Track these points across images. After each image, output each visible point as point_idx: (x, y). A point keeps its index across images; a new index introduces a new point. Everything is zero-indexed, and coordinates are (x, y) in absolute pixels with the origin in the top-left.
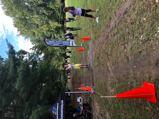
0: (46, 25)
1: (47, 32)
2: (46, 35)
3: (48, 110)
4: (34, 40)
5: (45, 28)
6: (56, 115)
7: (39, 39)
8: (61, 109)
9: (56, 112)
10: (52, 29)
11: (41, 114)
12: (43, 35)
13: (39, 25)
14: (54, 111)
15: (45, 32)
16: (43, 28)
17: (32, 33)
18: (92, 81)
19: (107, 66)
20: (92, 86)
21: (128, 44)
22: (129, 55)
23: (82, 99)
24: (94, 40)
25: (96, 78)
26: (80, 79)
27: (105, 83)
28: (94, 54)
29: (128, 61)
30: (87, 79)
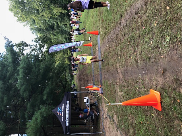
0: (49, 10)
1: (49, 19)
2: (48, 23)
3: (53, 110)
4: (34, 28)
5: (46, 15)
6: (62, 116)
7: (39, 27)
8: (66, 110)
9: (61, 113)
10: (55, 16)
11: (45, 116)
12: (45, 23)
13: (40, 10)
14: (59, 111)
15: (47, 19)
16: (45, 14)
17: (32, 20)
18: (100, 80)
19: (116, 67)
20: (100, 86)
21: (138, 47)
22: (139, 60)
23: (89, 99)
24: (104, 36)
25: (105, 78)
26: (88, 76)
27: (113, 85)
28: (103, 51)
29: (137, 65)
30: (95, 78)
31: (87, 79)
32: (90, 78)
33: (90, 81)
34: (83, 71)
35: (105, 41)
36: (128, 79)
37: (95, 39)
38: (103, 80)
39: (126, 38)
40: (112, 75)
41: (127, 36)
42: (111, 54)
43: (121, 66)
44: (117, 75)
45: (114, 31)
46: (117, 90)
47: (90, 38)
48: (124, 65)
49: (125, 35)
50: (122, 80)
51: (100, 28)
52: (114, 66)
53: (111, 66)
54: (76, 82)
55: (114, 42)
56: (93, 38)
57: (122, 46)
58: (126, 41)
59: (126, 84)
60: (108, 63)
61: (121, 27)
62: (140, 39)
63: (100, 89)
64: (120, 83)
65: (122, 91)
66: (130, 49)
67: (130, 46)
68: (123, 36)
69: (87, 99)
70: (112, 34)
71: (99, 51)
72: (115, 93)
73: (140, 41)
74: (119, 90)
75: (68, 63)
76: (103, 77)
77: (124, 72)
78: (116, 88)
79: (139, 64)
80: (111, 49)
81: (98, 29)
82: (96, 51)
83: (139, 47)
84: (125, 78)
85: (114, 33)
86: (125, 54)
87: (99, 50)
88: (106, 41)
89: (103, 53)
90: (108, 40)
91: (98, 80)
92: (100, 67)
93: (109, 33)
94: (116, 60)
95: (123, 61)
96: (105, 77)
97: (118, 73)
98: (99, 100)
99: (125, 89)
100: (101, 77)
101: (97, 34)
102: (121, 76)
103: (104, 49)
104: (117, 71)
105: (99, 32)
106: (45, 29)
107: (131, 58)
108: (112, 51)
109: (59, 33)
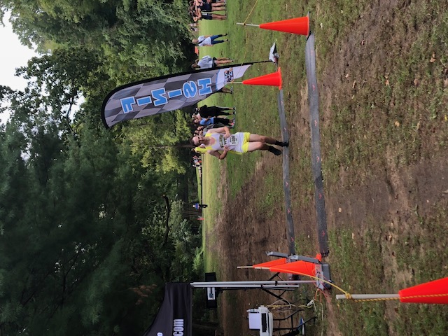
18: (320, 232)
19: (384, 164)
20: (319, 255)
23: (271, 315)
24: (331, 38)
25: (337, 218)
26: (264, 220)
27: (374, 244)
28: (329, 103)
30: (295, 223)
31: (262, 237)
32: (272, 228)
33: (276, 241)
34: (246, 201)
35: (338, 59)
36: (435, 211)
37: (296, 53)
38: (331, 228)
39: (420, 37)
40: (369, 202)
41: (422, 27)
42: (361, 113)
43: (402, 160)
44: (390, 198)
45: (373, 12)
46: (390, 265)
47: (272, 49)
48: (417, 153)
49: (416, 27)
50: (407, 218)
51: (314, 7)
52: (377, 161)
53: (363, 164)
54: (215, 253)
55: (374, 58)
56: (286, 52)
57: (405, 72)
58: (423, 49)
59: (423, 232)
60: (351, 151)
63: (318, 268)
64: (400, 233)
65: (408, 264)
66: (438, 82)
67: (438, 71)
68: (411, 30)
69: (264, 316)
70: (365, 25)
71: (312, 104)
72: (382, 277)
74: (398, 262)
75: (179, 172)
76: (331, 214)
77: (416, 182)
78: (385, 256)
80: (365, 91)
81: (309, 8)
82: (299, 106)
84: (420, 208)
85: (374, 23)
86: (421, 105)
87: (312, 99)
88: (342, 58)
89: (327, 113)
90: (349, 54)
91: (308, 231)
92: (317, 175)
93: (353, 24)
94: (384, 135)
95: (410, 137)
96: (337, 216)
97: (392, 191)
98: (315, 318)
99: (422, 255)
100: (323, 214)
101: (302, 31)
102: (404, 202)
103: (333, 94)
104: (389, 183)
105: (313, 22)
106: (76, 21)
107: (442, 119)
108: (367, 98)
109: (139, 37)
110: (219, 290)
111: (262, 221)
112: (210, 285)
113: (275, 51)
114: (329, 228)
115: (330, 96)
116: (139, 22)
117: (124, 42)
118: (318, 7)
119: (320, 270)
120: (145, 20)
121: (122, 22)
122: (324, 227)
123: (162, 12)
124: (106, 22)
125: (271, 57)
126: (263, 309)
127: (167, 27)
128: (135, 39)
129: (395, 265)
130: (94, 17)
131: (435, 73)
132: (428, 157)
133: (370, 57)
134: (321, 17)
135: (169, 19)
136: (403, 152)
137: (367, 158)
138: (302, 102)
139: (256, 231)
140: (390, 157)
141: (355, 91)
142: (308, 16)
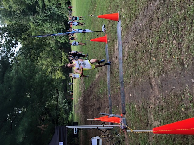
18: (122, 104)
19: (149, 76)
20: (122, 114)
21: (183, 38)
22: (185, 59)
23: (101, 140)
24: (127, 22)
26: (99, 100)
27: (145, 110)
28: (127, 50)
29: (183, 70)
30: (112, 100)
31: (98, 107)
32: (103, 103)
33: (104, 108)
34: (91, 91)
35: (130, 31)
36: (169, 95)
37: (113, 28)
38: (127, 103)
39: (164, 23)
40: (142, 91)
41: (165, 19)
42: (139, 54)
43: (156, 74)
44: (151, 90)
45: (145, 12)
46: (151, 118)
48: (162, 71)
49: (162, 19)
50: (158, 98)
51: (121, 9)
52: (146, 74)
53: (140, 76)
54: (78, 114)
55: (145, 31)
56: (109, 28)
57: (158, 38)
58: (165, 28)
59: (164, 104)
60: (135, 70)
61: (157, 4)
62: (187, 23)
63: (121, 120)
64: (155, 105)
65: (158, 118)
66: (171, 42)
67: (171, 37)
68: (160, 20)
69: (98, 140)
70: (142, 18)
71: (120, 50)
72: (147, 123)
73: (186, 27)
74: (154, 117)
75: (63, 78)
76: (127, 97)
77: (162, 84)
78: (149, 115)
79: (186, 66)
80: (141, 45)
81: (119, 9)
82: (114, 51)
83: (185, 37)
84: (163, 95)
85: (145, 16)
86: (164, 51)
87: (119, 48)
88: (132, 31)
89: (126, 54)
90: (135, 29)
91: (117, 104)
92: (121, 80)
93: (137, 17)
94: (149, 64)
95: (160, 65)
96: (130, 98)
97: (152, 87)
98: (120, 141)
99: (164, 114)
100: (124, 97)
101: (116, 19)
102: (157, 92)
103: (128, 46)
104: (151, 84)
105: (120, 15)
106: (19, 12)
107: (173, 57)
108: (142, 48)
109: (46, 20)
110: (79, 129)
111: (98, 100)
112: (75, 127)
113: (104, 27)
114: (126, 102)
115: (127, 47)
116: (46, 13)
117: (39, 21)
118: (122, 9)
119: (122, 121)
120: (49, 12)
121: (39, 13)
122: (124, 103)
123: (56, 9)
124: (32, 13)
125: (103, 30)
126: (97, 137)
127: (59, 15)
128: (44, 21)
129: (153, 118)
130: (27, 11)
131: (170, 38)
132: (166, 73)
133: (144, 30)
134: (124, 13)
135: (59, 12)
136: (156, 71)
137: (142, 73)
138: (116, 49)
139: (96, 104)
140: (151, 73)
141: (137, 45)
142: (118, 12)
